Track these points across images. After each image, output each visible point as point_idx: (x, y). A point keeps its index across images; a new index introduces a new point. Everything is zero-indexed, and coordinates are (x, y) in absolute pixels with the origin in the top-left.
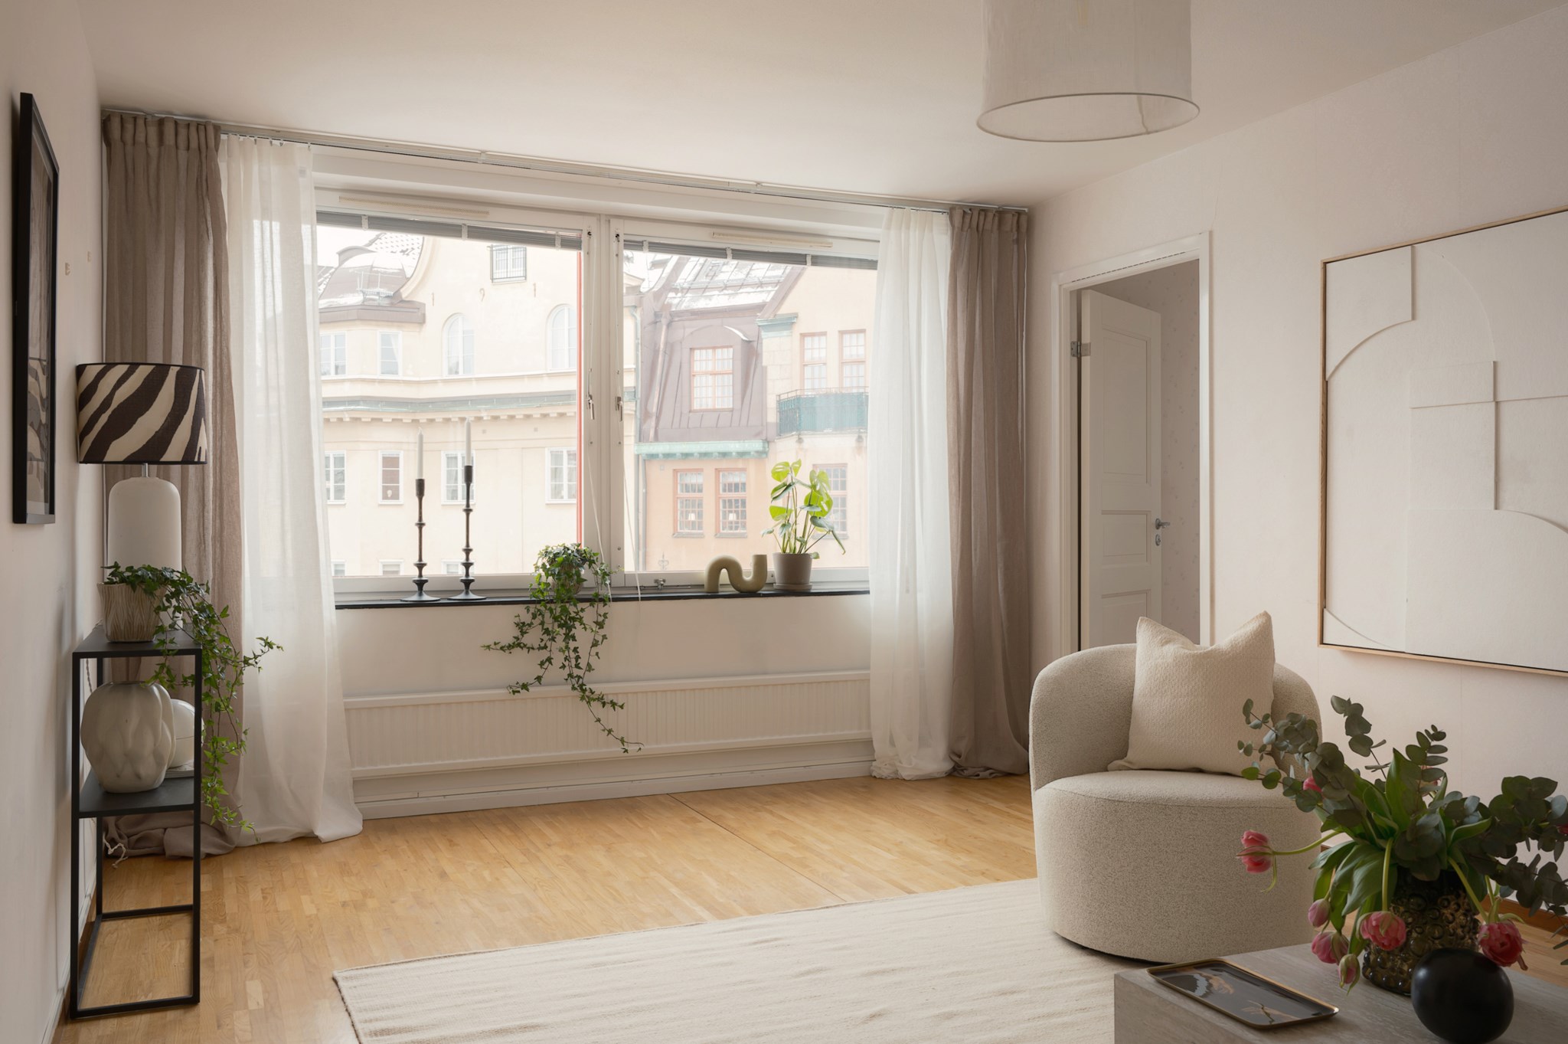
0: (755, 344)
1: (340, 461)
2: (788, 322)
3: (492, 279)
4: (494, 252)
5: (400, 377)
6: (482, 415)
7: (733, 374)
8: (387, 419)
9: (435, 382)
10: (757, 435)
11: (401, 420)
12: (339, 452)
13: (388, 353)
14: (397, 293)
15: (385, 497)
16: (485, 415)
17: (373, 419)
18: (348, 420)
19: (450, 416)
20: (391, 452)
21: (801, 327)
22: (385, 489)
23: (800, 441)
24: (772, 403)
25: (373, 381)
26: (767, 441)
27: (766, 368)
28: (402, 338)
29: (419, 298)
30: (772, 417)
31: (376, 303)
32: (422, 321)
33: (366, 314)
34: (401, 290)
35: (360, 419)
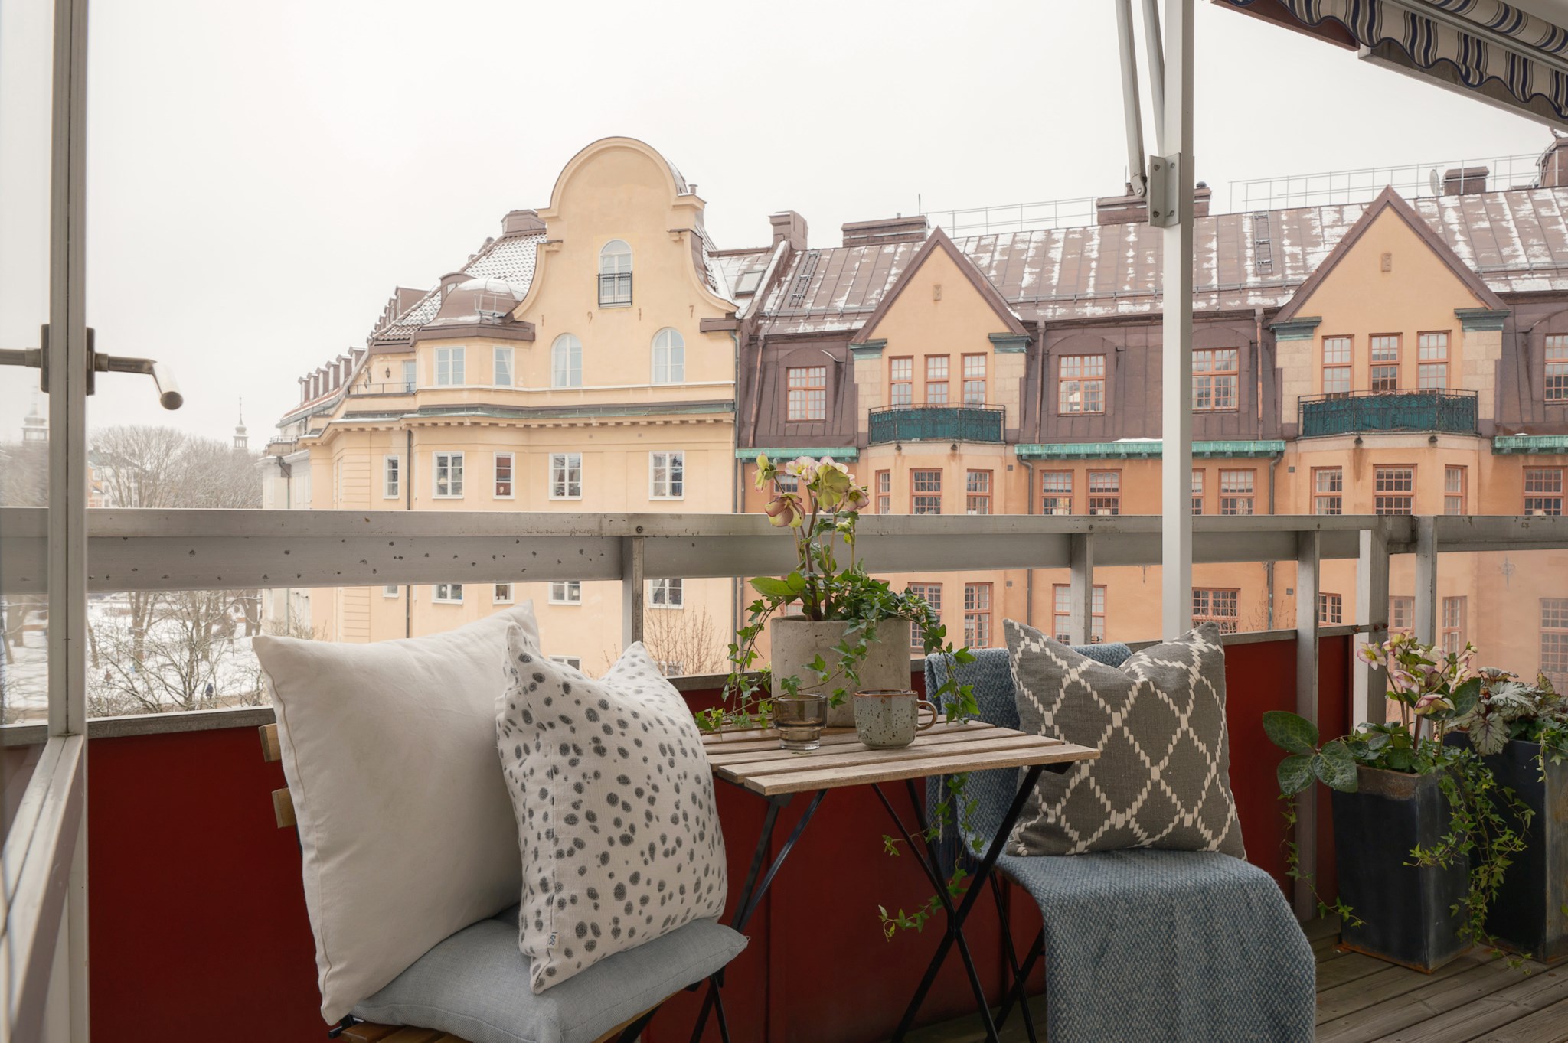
0: (843, 365)
1: (457, 460)
2: (879, 346)
3: (599, 304)
4: (601, 281)
5: (512, 387)
6: (591, 422)
7: (826, 390)
8: (503, 424)
9: (544, 392)
10: (849, 443)
11: (514, 425)
12: (456, 453)
13: (501, 367)
14: (509, 315)
15: (498, 493)
16: (594, 422)
17: (490, 424)
18: (469, 424)
19: (561, 422)
20: (503, 454)
21: (889, 351)
22: (498, 486)
23: (899, 448)
24: (863, 416)
25: (489, 390)
26: (859, 449)
27: (857, 385)
28: (514, 353)
29: (529, 319)
30: (863, 427)
31: (490, 322)
32: (532, 339)
33: (482, 331)
34: (514, 312)
35: (479, 424)
